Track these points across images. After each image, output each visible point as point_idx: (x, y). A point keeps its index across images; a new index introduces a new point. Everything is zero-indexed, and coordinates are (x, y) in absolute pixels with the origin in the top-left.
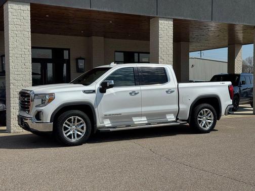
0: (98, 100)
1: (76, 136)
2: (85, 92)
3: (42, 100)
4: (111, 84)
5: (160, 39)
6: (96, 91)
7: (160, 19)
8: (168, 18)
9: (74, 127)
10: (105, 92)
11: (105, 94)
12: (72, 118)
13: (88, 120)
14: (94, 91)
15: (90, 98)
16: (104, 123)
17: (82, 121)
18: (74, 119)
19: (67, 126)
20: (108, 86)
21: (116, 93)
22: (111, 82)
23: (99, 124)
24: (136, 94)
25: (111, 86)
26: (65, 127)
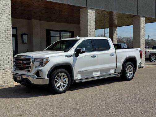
0: (74, 61)
1: (62, 86)
2: (67, 56)
3: (40, 63)
4: (83, 50)
5: (88, 21)
6: (73, 55)
7: (88, 9)
8: (93, 9)
9: (61, 80)
10: (78, 56)
11: (78, 57)
12: (60, 74)
13: (69, 75)
14: (72, 56)
15: (70, 60)
16: (77, 77)
17: (66, 76)
18: (61, 75)
19: (57, 80)
20: (81, 52)
21: (84, 56)
22: (83, 49)
23: (75, 78)
24: (95, 57)
25: (83, 52)
26: (56, 81)
